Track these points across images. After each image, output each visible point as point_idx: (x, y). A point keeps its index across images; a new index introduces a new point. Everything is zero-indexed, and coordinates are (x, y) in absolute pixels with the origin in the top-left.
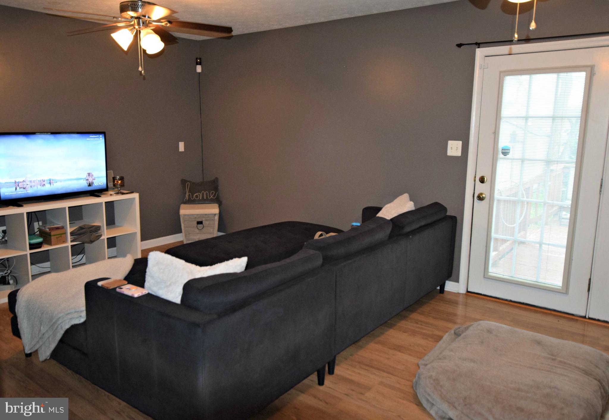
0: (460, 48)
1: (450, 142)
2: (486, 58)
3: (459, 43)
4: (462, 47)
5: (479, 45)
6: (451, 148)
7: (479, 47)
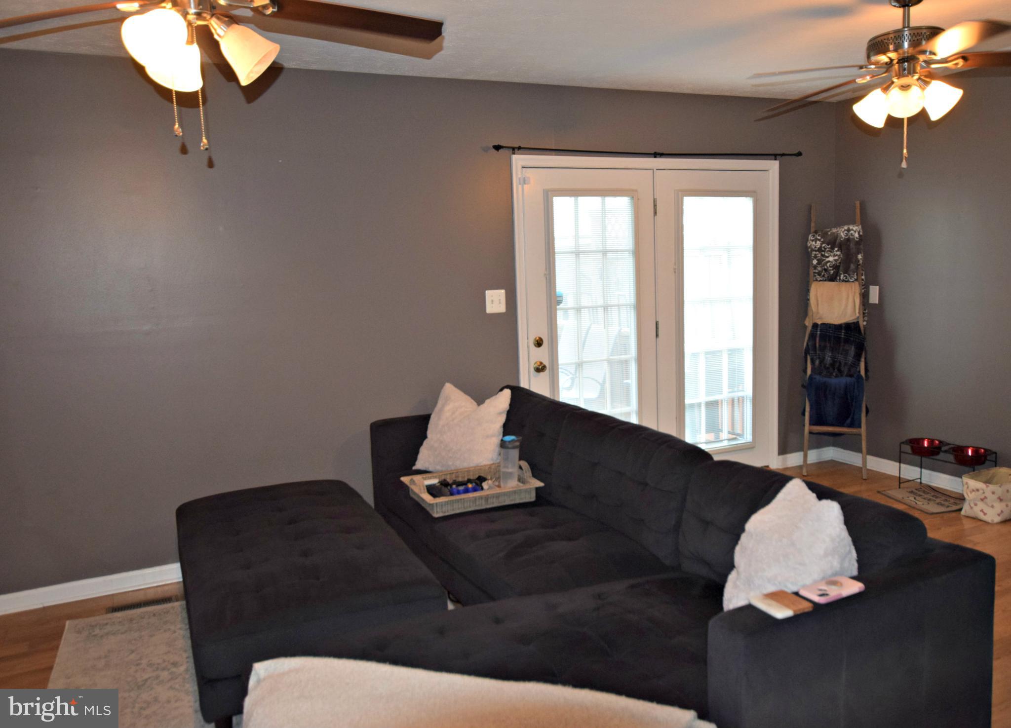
0: (498, 151)
1: (488, 293)
2: (524, 169)
3: (497, 144)
4: (501, 151)
5: (514, 150)
6: (492, 301)
7: (514, 153)
